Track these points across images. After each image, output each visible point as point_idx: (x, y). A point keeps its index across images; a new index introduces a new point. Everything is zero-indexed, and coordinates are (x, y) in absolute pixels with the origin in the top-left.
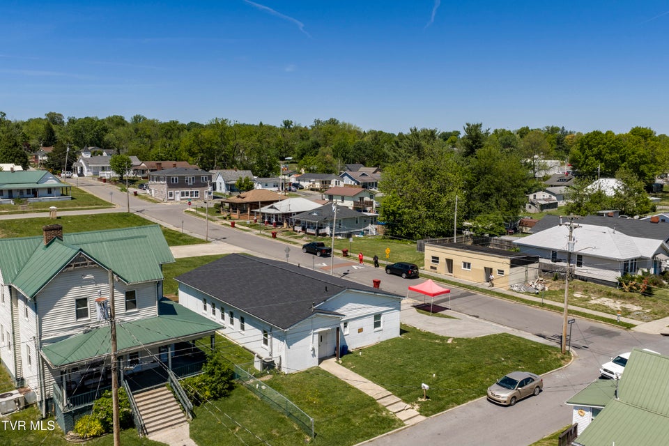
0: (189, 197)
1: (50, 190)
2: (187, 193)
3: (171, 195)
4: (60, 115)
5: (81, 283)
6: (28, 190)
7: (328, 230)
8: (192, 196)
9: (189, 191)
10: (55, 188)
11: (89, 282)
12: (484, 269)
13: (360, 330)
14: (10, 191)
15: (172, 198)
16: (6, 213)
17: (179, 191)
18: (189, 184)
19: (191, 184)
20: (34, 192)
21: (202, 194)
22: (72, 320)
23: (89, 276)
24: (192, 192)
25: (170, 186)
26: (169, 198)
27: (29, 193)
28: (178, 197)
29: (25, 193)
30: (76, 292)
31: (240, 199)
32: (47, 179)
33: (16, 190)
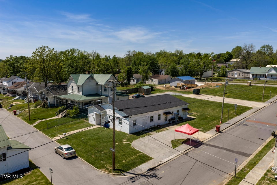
1: (272, 75)
6: (263, 75)
11: (73, 83)
29: (262, 76)
32: (271, 71)
33: (259, 75)
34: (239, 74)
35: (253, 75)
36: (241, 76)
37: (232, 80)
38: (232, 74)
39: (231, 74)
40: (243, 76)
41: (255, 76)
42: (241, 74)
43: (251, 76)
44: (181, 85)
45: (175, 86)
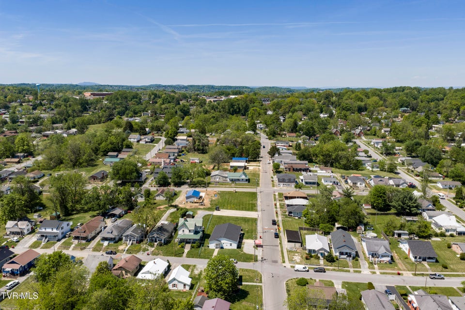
1: (243, 179)
2: (285, 184)
3: (279, 184)
6: (237, 179)
7: (292, 215)
8: (287, 185)
11: (184, 228)
13: (227, 246)
14: (232, 179)
16: (227, 187)
19: (287, 181)
20: (239, 180)
21: (291, 185)
22: (182, 232)
25: (279, 181)
28: (282, 185)
32: (242, 176)
35: (230, 179)
37: (217, 185)
38: (214, 178)
40: (223, 180)
43: (228, 180)
44: (195, 201)
45: (190, 202)
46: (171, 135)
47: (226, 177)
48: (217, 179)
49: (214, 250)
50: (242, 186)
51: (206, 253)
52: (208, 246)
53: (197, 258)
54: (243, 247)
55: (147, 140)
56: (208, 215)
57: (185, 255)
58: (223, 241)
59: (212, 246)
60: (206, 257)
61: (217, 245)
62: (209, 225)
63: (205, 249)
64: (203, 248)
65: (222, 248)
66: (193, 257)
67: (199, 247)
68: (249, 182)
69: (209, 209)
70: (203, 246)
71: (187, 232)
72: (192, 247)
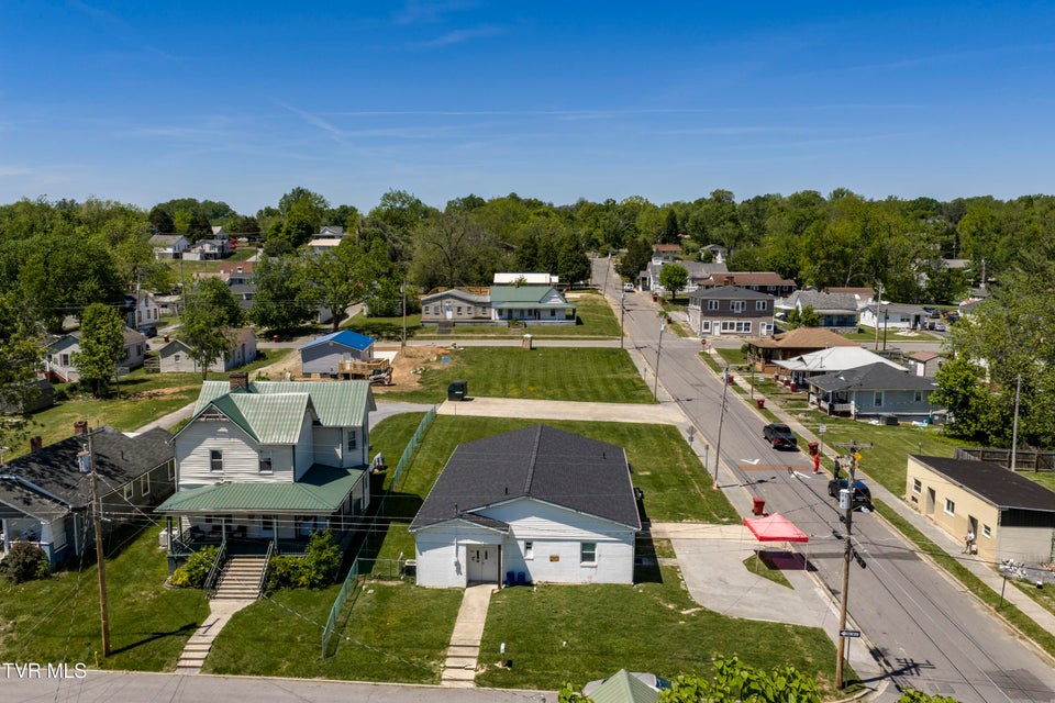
0: (735, 331)
1: (553, 312)
2: (732, 325)
3: (706, 326)
4: (730, 193)
5: (215, 435)
6: (530, 311)
7: (852, 407)
8: (738, 329)
9: (736, 322)
10: (558, 309)
11: (223, 435)
12: (967, 518)
13: (554, 559)
14: (510, 311)
15: (708, 331)
16: (491, 338)
17: (719, 321)
18: (736, 311)
19: (740, 311)
20: (535, 314)
21: (756, 328)
22: (206, 469)
23: (223, 430)
24: (739, 324)
25: (706, 313)
26: (704, 331)
27: (530, 314)
28: (717, 330)
29: (526, 313)
30: (211, 444)
31: (774, 341)
32: (551, 298)
33: (516, 310)
34: (459, 309)
35: (500, 312)
36: (465, 316)
37: (449, 331)
38: (436, 308)
39: (431, 310)
40: (473, 316)
41: (505, 314)
42: (464, 311)
43: (494, 315)
44: (348, 368)
45: (324, 375)
46: (288, 233)
47: (485, 306)
48: (449, 315)
49: (456, 597)
50: (556, 333)
51: (392, 621)
52: (410, 572)
53: (310, 673)
54: (674, 570)
55: (207, 248)
56: (409, 415)
57: (198, 646)
58: (522, 528)
59: (439, 566)
60: (391, 657)
61: (475, 555)
62: (416, 451)
63: (384, 595)
64: (369, 586)
65: (518, 579)
66: (270, 669)
67: (333, 576)
68: (579, 322)
69: (412, 396)
70: (365, 569)
71: (242, 463)
72: (276, 582)
